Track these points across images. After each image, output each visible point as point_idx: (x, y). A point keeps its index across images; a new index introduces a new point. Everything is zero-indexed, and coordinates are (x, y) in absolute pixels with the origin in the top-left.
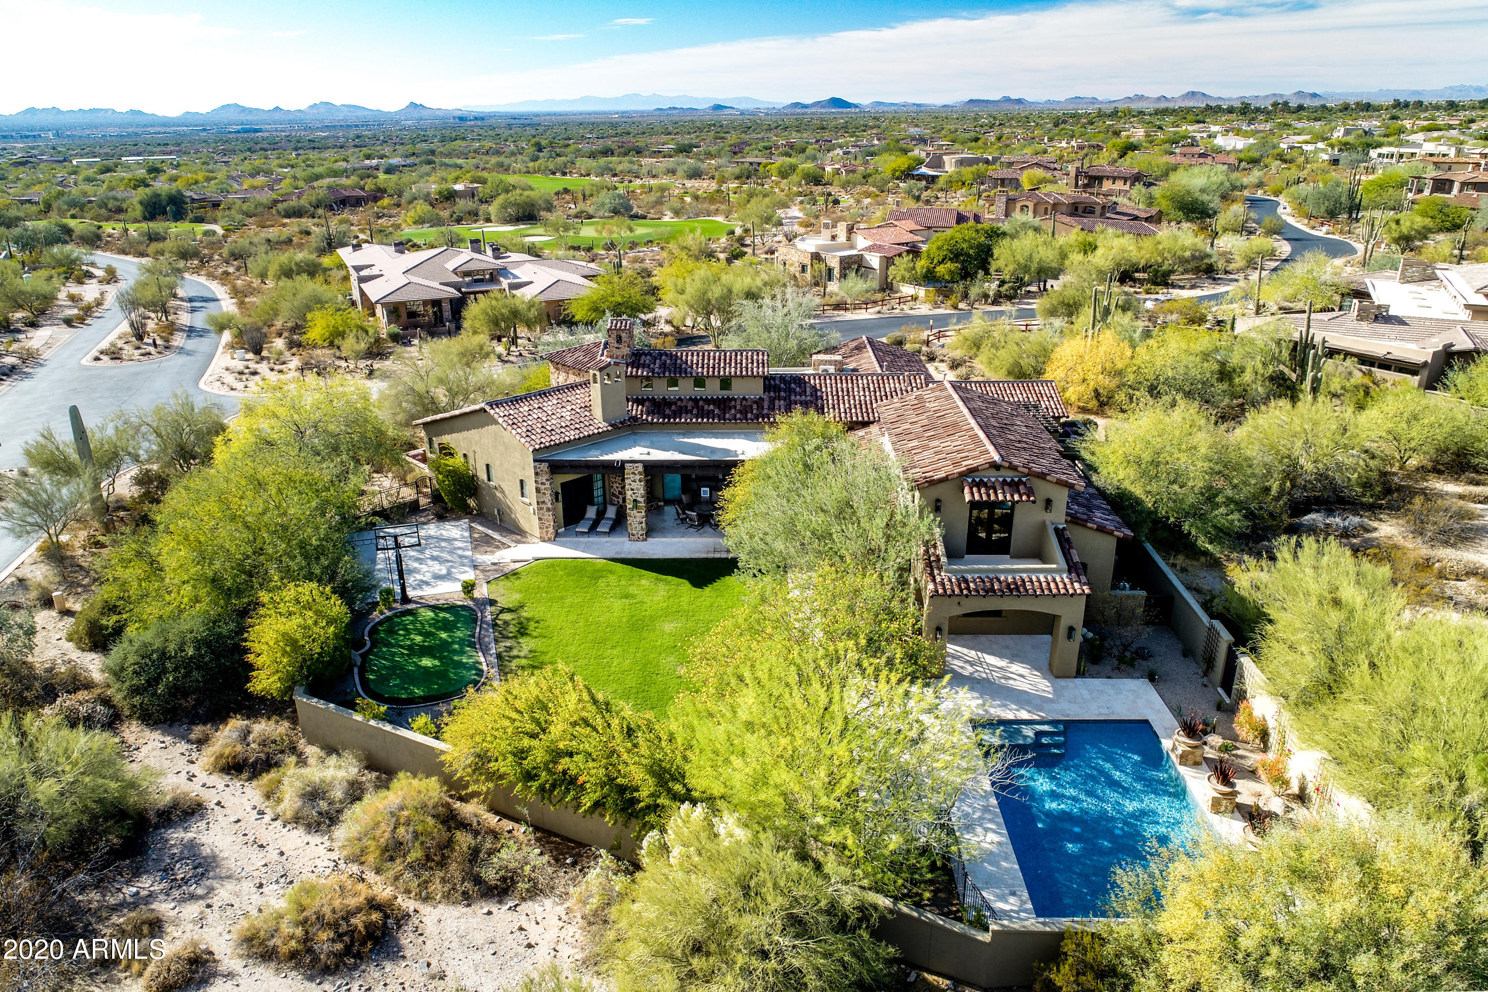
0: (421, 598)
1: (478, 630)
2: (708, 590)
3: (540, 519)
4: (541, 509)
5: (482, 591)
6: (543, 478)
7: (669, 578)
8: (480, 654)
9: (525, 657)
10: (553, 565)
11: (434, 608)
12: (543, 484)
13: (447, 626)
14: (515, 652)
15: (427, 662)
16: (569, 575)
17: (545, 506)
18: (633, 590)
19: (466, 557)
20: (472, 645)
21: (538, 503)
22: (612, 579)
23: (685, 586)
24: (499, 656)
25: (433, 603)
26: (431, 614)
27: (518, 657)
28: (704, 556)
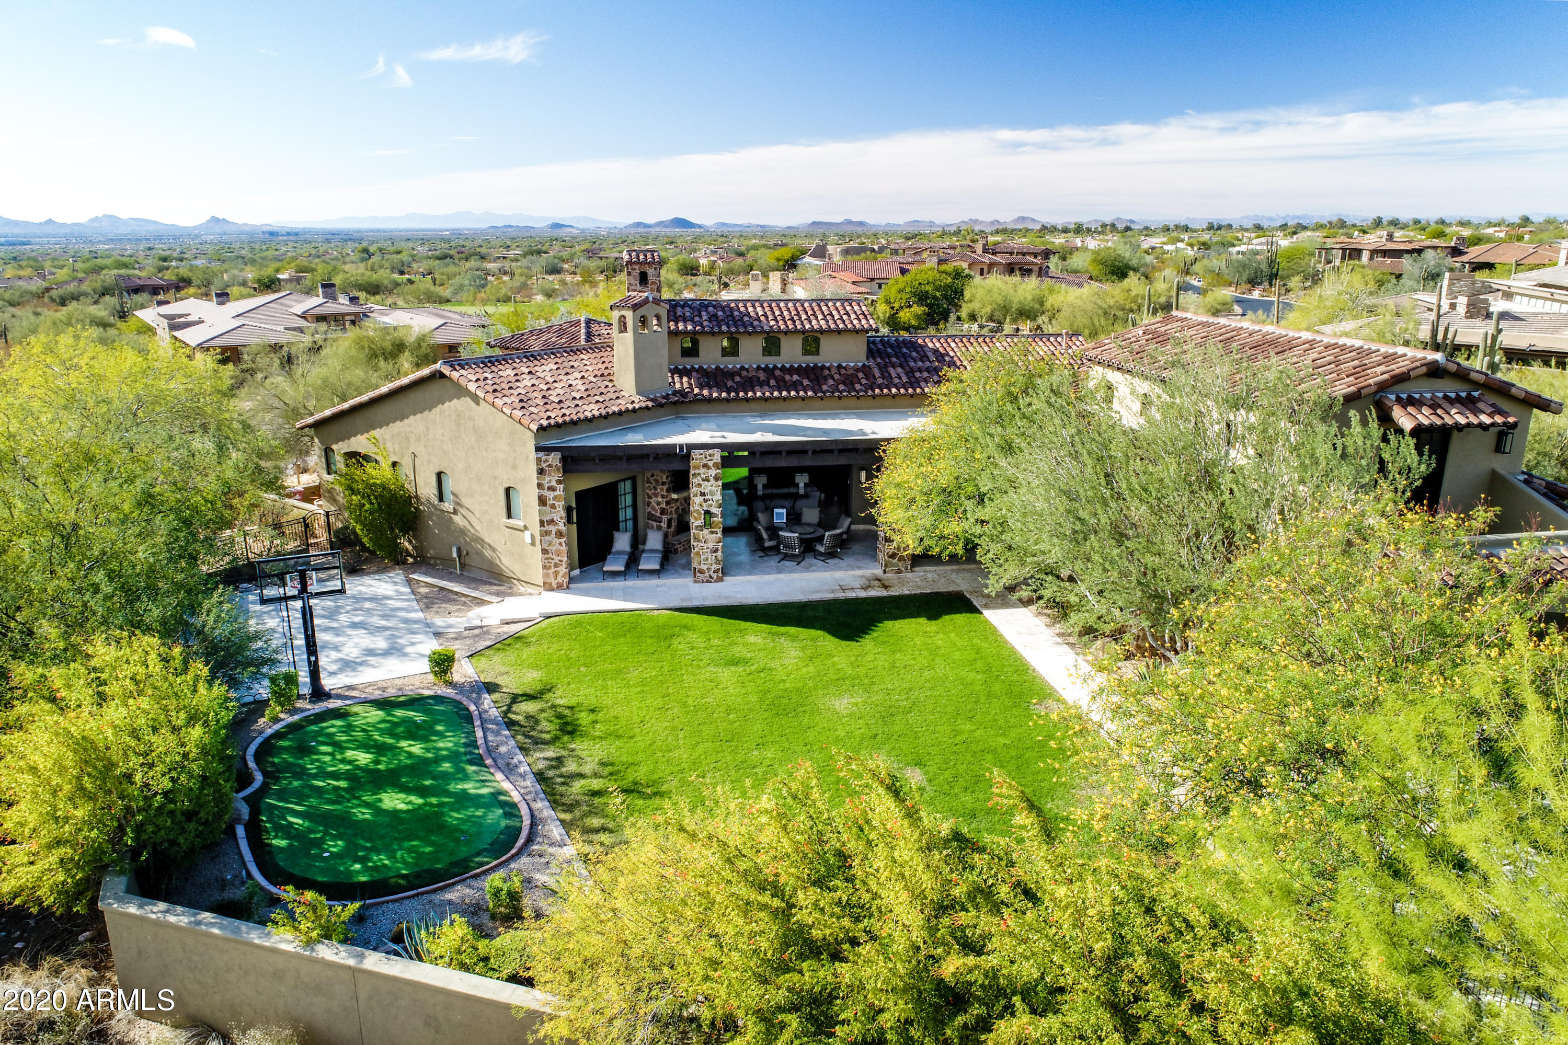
0: (350, 688)
1: (479, 734)
2: (867, 643)
3: (545, 551)
4: (547, 533)
5: (464, 671)
6: (552, 479)
7: (792, 630)
8: (499, 776)
9: (596, 775)
10: (578, 624)
11: (383, 704)
12: (551, 489)
14: (571, 767)
15: (393, 801)
16: (615, 636)
17: (553, 529)
18: (738, 651)
19: (416, 622)
20: (478, 761)
21: (542, 523)
22: (692, 636)
23: (826, 642)
24: (540, 777)
25: (377, 694)
26: (375, 715)
27: (581, 776)
28: (830, 596)
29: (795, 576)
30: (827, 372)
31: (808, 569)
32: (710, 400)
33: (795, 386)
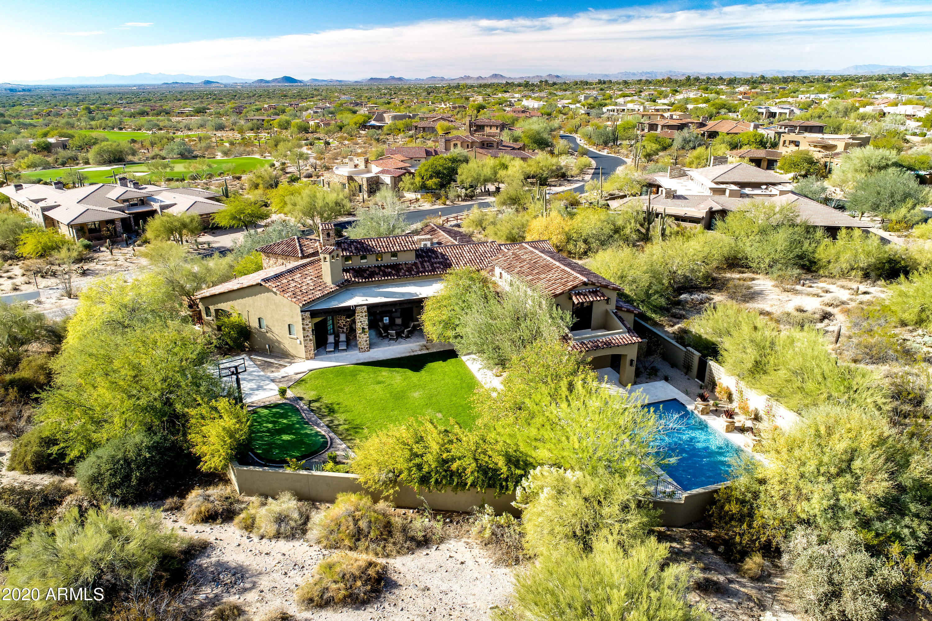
0: (252, 403)
1: (304, 415)
2: (423, 372)
3: (305, 346)
4: (306, 340)
5: (290, 394)
6: (307, 321)
7: (397, 369)
8: (315, 427)
9: (345, 424)
10: (323, 373)
11: (266, 407)
12: (307, 325)
13: (283, 416)
14: (336, 422)
16: (337, 376)
17: (308, 338)
18: (380, 378)
19: (262, 376)
20: (307, 423)
21: (304, 337)
22: (363, 374)
23: (409, 373)
24: (328, 426)
25: (262, 405)
26: (266, 411)
27: (340, 425)
28: (408, 355)
29: (395, 347)
30: (401, 267)
31: (399, 343)
32: (359, 282)
33: (390, 274)
